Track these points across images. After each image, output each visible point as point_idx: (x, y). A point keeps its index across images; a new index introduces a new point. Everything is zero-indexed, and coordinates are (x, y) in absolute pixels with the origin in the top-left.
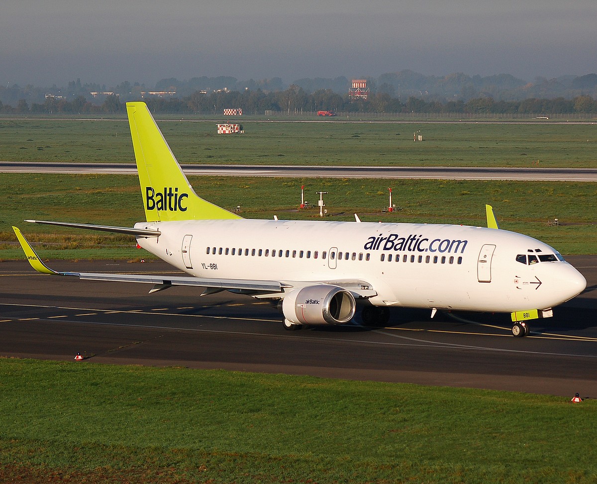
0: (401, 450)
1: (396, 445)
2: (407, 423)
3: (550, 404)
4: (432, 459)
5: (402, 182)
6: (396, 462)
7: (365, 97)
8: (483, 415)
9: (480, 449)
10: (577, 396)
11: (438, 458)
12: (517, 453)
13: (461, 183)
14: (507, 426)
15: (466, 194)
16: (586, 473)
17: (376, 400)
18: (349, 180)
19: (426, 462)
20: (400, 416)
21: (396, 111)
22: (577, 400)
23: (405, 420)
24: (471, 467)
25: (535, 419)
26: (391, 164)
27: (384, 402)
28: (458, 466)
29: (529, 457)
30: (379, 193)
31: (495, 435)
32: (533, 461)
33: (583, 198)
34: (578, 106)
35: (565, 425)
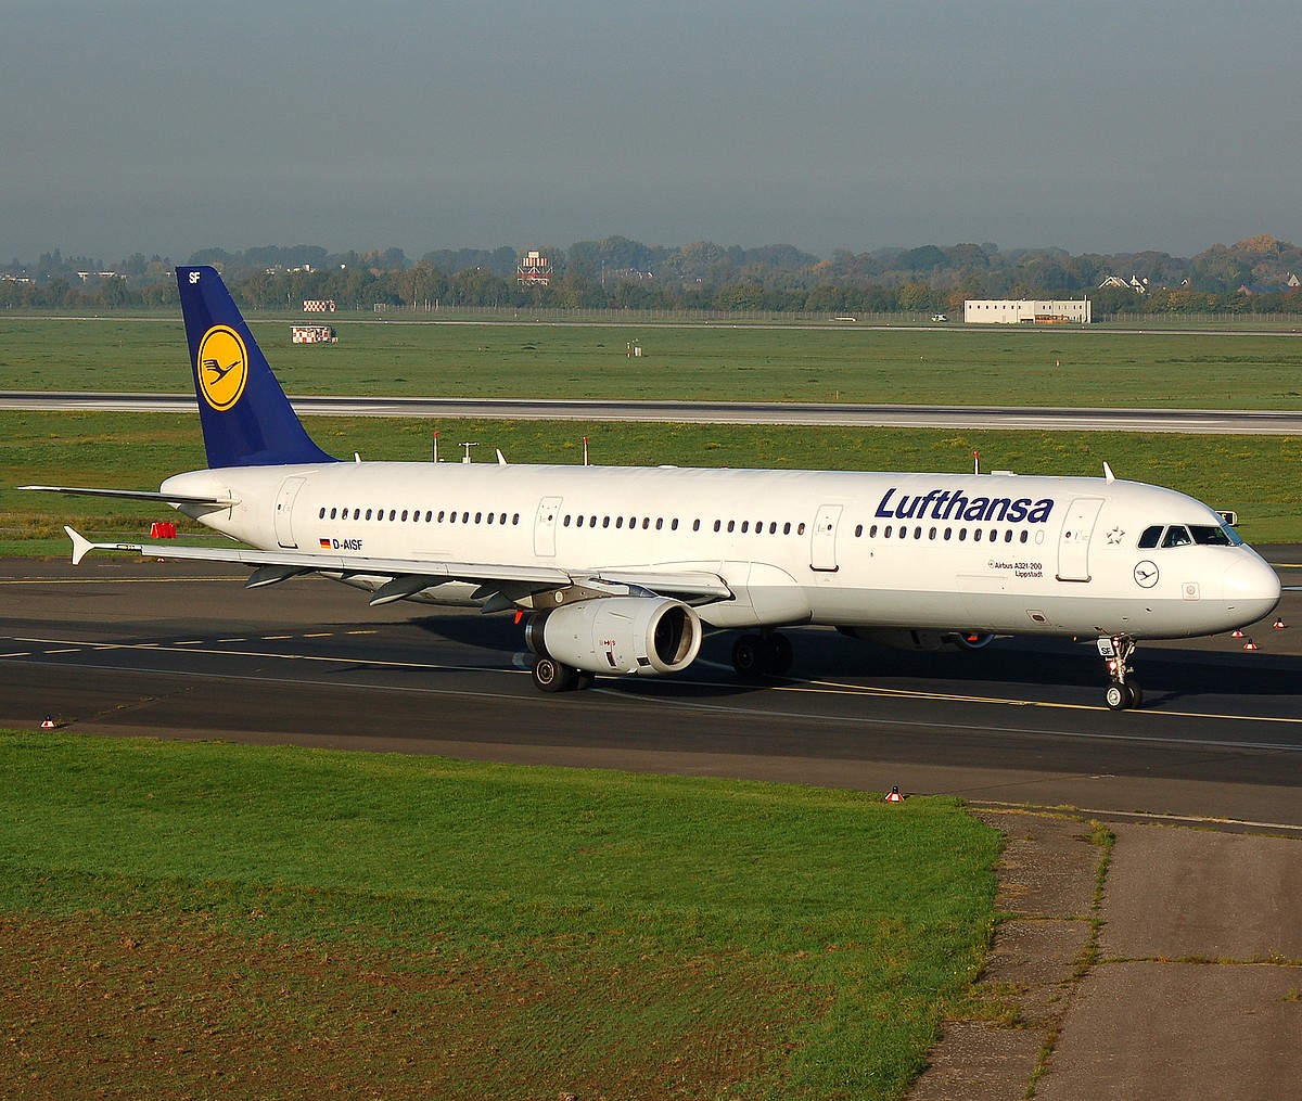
0: (595, 884)
1: (587, 874)
2: (606, 838)
3: (850, 804)
4: (648, 898)
5: (606, 427)
6: (586, 903)
7: (544, 282)
8: (736, 823)
9: (732, 881)
10: (896, 791)
11: (659, 896)
12: (791, 888)
13: (705, 428)
14: (776, 843)
15: (715, 447)
16: (907, 922)
17: (555, 798)
18: (516, 423)
19: (636, 903)
20: (594, 827)
21: (597, 307)
22: (895, 797)
23: (604, 833)
24: (714, 912)
25: (824, 831)
26: (588, 395)
27: (569, 801)
28: (693, 910)
29: (810, 895)
30: (567, 444)
31: (758, 857)
32: (819, 902)
33: (912, 456)
34: (905, 301)
35: (874, 841)
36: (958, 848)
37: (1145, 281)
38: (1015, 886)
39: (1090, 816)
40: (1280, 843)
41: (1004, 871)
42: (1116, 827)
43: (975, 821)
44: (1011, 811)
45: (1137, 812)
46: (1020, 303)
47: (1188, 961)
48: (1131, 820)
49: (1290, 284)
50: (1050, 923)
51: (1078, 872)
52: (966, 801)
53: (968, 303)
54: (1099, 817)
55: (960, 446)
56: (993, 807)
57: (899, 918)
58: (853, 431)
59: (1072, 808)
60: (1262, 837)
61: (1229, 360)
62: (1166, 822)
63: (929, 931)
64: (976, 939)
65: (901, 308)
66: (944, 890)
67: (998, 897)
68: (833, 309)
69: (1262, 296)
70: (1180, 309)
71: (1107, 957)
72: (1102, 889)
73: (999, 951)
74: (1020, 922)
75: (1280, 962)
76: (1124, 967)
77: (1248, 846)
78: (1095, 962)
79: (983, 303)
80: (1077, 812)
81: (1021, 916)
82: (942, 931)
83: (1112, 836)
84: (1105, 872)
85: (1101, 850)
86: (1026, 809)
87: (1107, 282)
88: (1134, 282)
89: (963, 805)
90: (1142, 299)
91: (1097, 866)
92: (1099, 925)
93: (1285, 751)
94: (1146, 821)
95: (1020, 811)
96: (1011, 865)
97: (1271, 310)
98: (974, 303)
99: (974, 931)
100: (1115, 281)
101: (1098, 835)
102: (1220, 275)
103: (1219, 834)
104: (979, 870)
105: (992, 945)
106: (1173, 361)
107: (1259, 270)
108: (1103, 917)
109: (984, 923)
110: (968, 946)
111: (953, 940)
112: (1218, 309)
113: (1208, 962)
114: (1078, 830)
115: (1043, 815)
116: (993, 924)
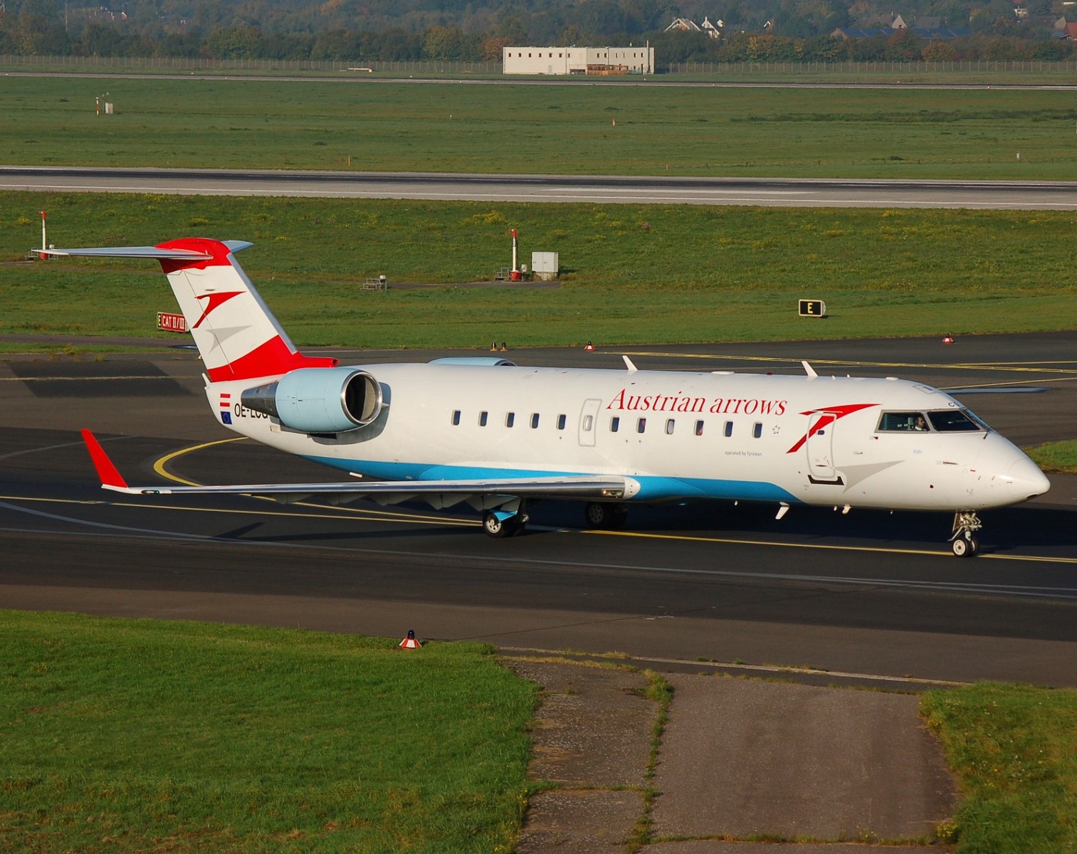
0: (48, 750)
1: (38, 740)
2: (61, 695)
3: (356, 653)
4: (110, 767)
5: (67, 198)
6: (36, 774)
8: (219, 676)
9: (211, 746)
10: (411, 635)
11: (124, 765)
12: (285, 753)
13: (190, 201)
14: (267, 699)
15: (199, 223)
16: (423, 794)
19: (97, 773)
20: (47, 681)
21: (59, 53)
22: (411, 644)
23: (59, 689)
24: (191, 784)
25: (325, 684)
26: (48, 161)
27: (17, 651)
28: (166, 781)
29: (307, 762)
30: (22, 220)
31: (245, 716)
32: (317, 770)
33: (437, 234)
34: (430, 48)
35: (385, 696)
36: (485, 705)
37: (720, 23)
38: (552, 750)
39: (644, 665)
40: (871, 698)
41: (540, 732)
42: (675, 678)
43: (506, 671)
44: (549, 660)
45: (701, 660)
46: (572, 50)
47: (760, 840)
48: (692, 670)
49: (895, 25)
50: (594, 794)
51: (629, 732)
52: (496, 648)
53: (507, 50)
54: (656, 667)
55: (496, 223)
56: (528, 654)
57: (414, 789)
58: (369, 204)
59: (622, 655)
60: (850, 690)
61: (819, 118)
62: (734, 672)
63: (449, 804)
64: (505, 813)
65: (428, 56)
66: (468, 754)
67: (532, 764)
68: (345, 58)
69: (860, 40)
70: (762, 57)
71: (661, 835)
72: (658, 753)
73: (533, 827)
74: (558, 793)
75: (870, 841)
76: (682, 846)
77: (833, 701)
78: (648, 842)
79: (525, 51)
80: (627, 661)
81: (560, 786)
82: (465, 804)
83: (670, 690)
84: (661, 732)
85: (657, 706)
86: (566, 657)
87: (673, 26)
88: (706, 24)
89: (492, 653)
90: (715, 44)
91: (651, 724)
92: (653, 797)
93: (879, 587)
94: (710, 671)
95: (560, 660)
96: (549, 724)
97: (871, 58)
98: (515, 51)
99: (503, 805)
100: (683, 24)
101: (653, 688)
102: (810, 16)
103: (799, 687)
104: (511, 730)
105: (524, 821)
106: (752, 119)
107: (857, 9)
108: (657, 787)
109: (515, 795)
110: (495, 822)
111: (477, 815)
112: (807, 57)
113: (784, 841)
114: (630, 682)
115: (588, 663)
116: (527, 796)
